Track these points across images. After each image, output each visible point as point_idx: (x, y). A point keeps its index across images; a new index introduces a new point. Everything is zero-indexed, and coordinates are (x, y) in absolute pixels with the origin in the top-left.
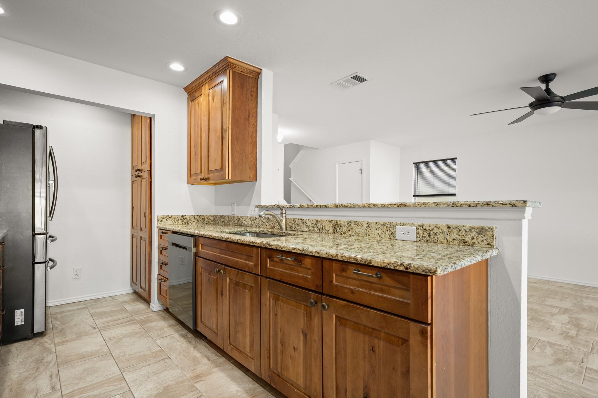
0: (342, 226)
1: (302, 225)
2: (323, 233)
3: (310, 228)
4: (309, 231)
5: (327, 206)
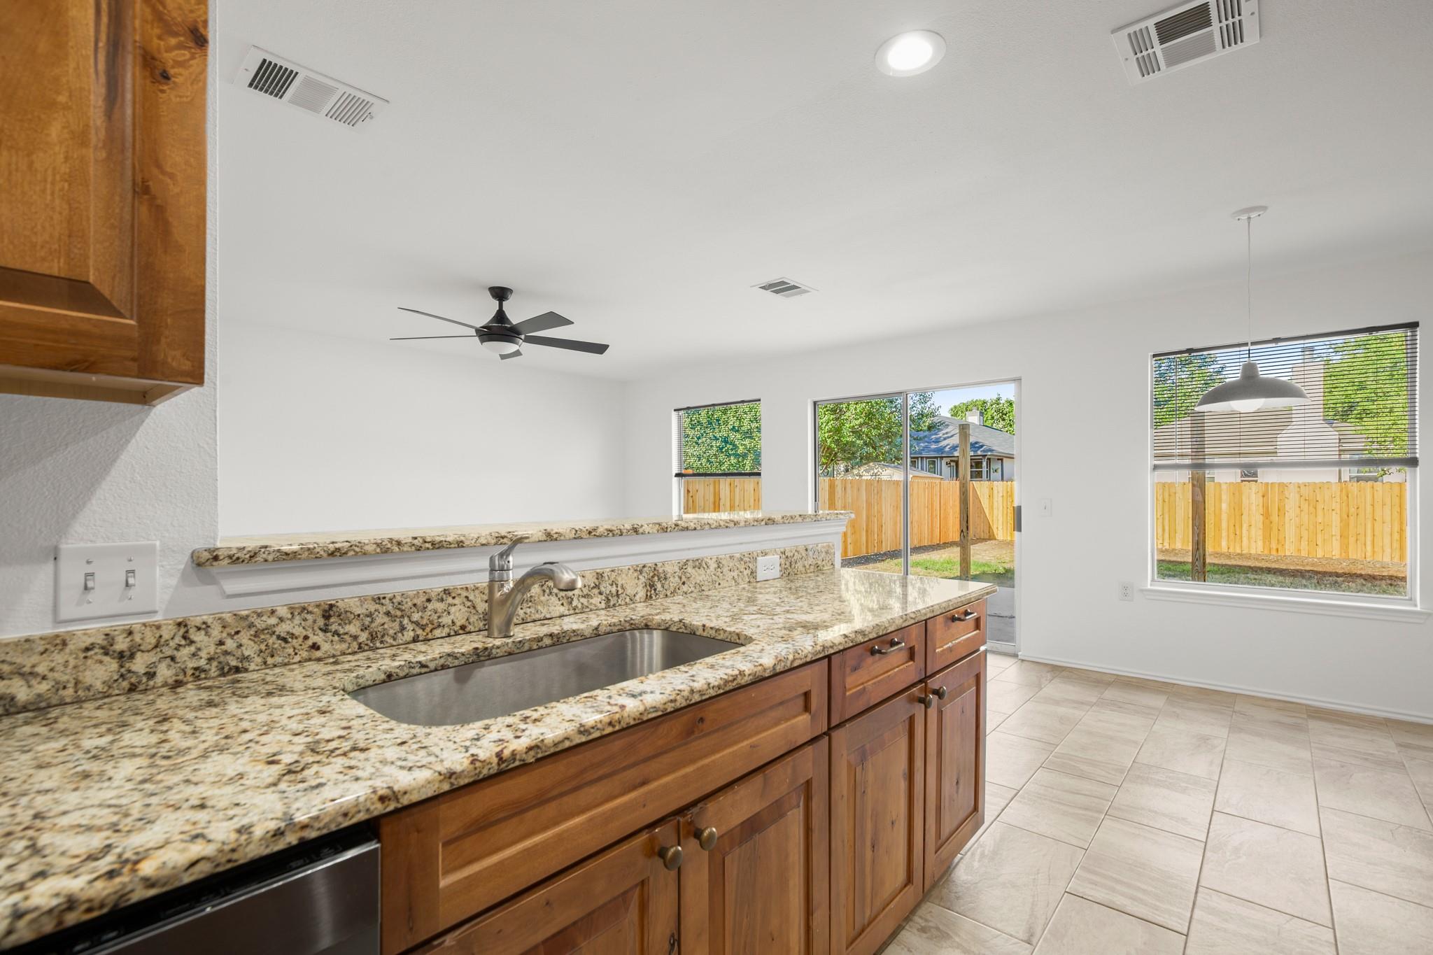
0: (668, 576)
1: (542, 598)
2: (620, 605)
3: (574, 603)
4: (572, 612)
5: (641, 530)
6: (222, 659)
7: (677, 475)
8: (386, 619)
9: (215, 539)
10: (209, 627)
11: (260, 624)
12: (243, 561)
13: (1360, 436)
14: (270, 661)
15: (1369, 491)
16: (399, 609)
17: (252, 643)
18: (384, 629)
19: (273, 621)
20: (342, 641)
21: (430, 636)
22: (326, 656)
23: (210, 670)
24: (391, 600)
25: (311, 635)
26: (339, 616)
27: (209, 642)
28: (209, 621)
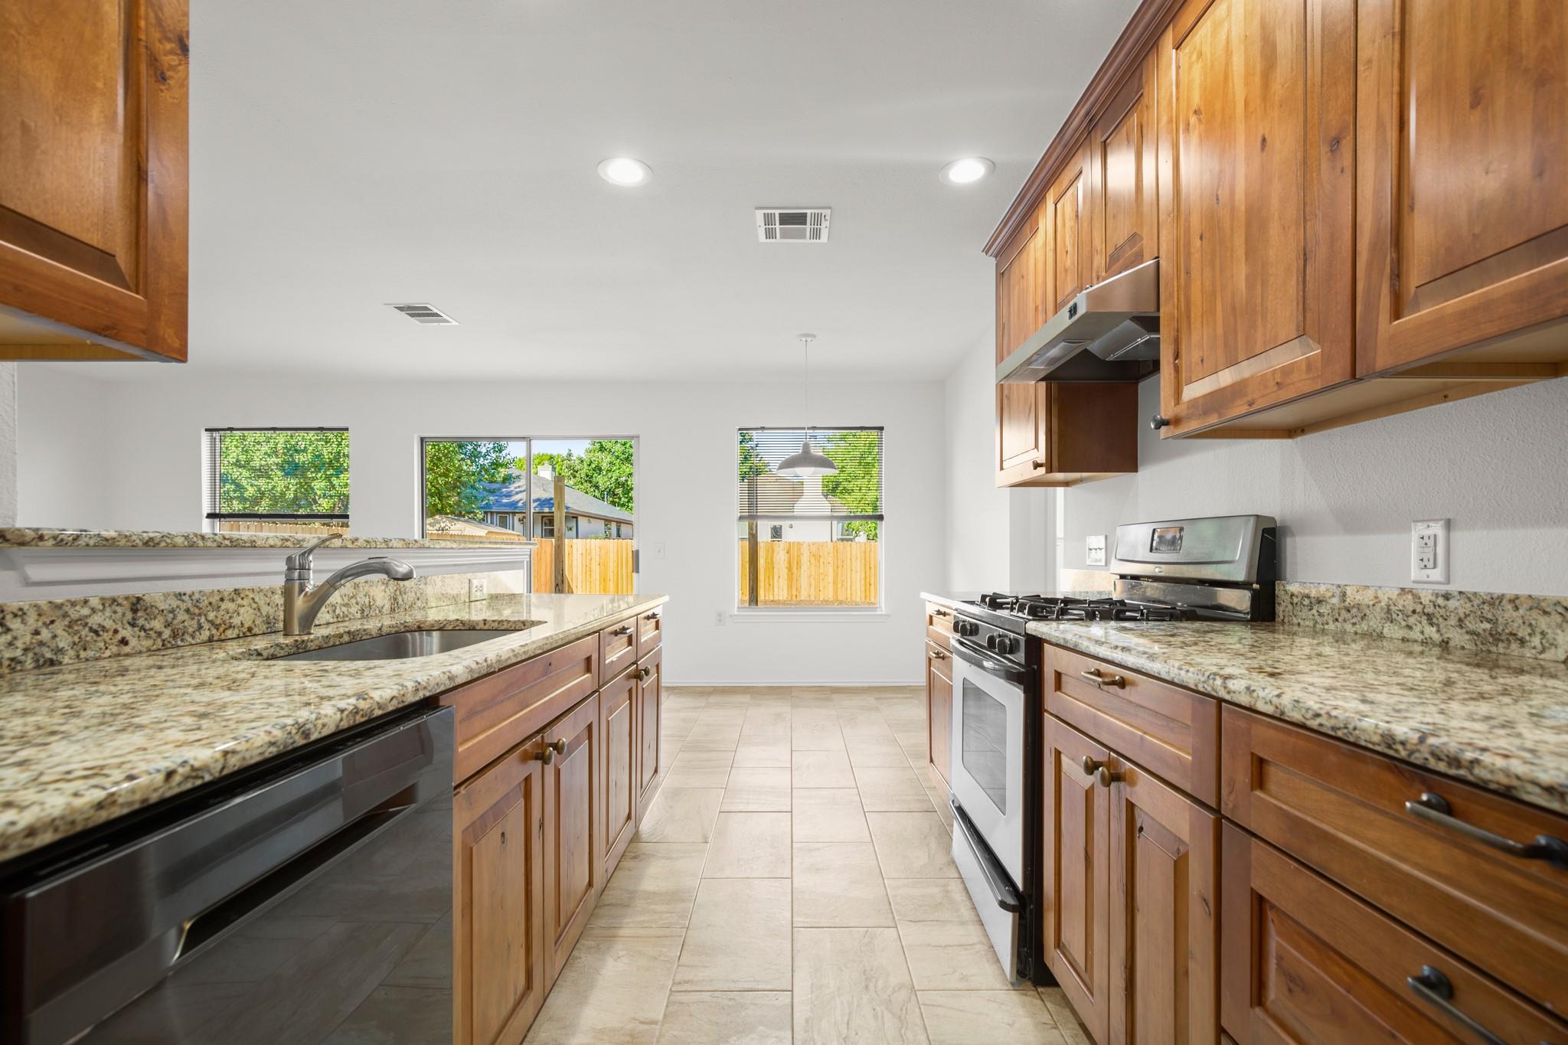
6: (37, 650)
7: (210, 516)
8: (186, 617)
9: (14, 519)
10: (25, 614)
11: (74, 614)
12: (67, 543)
13: (847, 504)
14: (83, 654)
15: (849, 548)
16: (197, 607)
17: (65, 634)
18: (185, 627)
19: (86, 611)
20: (148, 637)
21: (223, 637)
22: (133, 652)
23: (26, 661)
24: (190, 596)
25: (120, 629)
26: (146, 610)
27: (24, 631)
28: (26, 608)
